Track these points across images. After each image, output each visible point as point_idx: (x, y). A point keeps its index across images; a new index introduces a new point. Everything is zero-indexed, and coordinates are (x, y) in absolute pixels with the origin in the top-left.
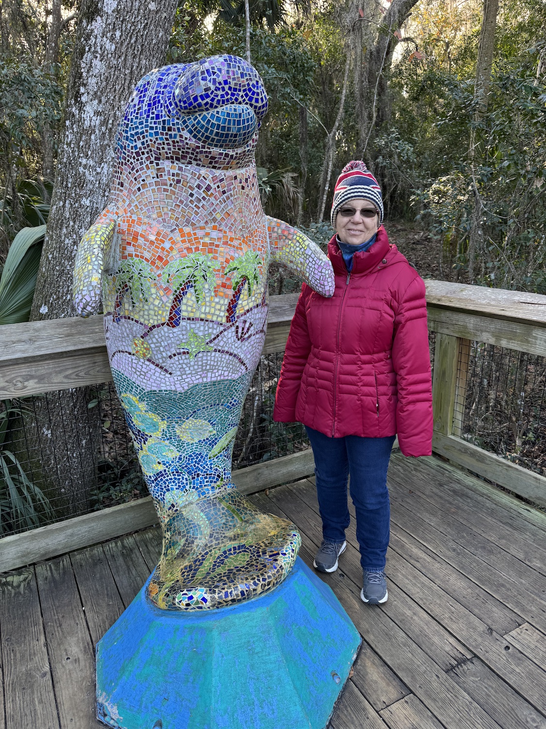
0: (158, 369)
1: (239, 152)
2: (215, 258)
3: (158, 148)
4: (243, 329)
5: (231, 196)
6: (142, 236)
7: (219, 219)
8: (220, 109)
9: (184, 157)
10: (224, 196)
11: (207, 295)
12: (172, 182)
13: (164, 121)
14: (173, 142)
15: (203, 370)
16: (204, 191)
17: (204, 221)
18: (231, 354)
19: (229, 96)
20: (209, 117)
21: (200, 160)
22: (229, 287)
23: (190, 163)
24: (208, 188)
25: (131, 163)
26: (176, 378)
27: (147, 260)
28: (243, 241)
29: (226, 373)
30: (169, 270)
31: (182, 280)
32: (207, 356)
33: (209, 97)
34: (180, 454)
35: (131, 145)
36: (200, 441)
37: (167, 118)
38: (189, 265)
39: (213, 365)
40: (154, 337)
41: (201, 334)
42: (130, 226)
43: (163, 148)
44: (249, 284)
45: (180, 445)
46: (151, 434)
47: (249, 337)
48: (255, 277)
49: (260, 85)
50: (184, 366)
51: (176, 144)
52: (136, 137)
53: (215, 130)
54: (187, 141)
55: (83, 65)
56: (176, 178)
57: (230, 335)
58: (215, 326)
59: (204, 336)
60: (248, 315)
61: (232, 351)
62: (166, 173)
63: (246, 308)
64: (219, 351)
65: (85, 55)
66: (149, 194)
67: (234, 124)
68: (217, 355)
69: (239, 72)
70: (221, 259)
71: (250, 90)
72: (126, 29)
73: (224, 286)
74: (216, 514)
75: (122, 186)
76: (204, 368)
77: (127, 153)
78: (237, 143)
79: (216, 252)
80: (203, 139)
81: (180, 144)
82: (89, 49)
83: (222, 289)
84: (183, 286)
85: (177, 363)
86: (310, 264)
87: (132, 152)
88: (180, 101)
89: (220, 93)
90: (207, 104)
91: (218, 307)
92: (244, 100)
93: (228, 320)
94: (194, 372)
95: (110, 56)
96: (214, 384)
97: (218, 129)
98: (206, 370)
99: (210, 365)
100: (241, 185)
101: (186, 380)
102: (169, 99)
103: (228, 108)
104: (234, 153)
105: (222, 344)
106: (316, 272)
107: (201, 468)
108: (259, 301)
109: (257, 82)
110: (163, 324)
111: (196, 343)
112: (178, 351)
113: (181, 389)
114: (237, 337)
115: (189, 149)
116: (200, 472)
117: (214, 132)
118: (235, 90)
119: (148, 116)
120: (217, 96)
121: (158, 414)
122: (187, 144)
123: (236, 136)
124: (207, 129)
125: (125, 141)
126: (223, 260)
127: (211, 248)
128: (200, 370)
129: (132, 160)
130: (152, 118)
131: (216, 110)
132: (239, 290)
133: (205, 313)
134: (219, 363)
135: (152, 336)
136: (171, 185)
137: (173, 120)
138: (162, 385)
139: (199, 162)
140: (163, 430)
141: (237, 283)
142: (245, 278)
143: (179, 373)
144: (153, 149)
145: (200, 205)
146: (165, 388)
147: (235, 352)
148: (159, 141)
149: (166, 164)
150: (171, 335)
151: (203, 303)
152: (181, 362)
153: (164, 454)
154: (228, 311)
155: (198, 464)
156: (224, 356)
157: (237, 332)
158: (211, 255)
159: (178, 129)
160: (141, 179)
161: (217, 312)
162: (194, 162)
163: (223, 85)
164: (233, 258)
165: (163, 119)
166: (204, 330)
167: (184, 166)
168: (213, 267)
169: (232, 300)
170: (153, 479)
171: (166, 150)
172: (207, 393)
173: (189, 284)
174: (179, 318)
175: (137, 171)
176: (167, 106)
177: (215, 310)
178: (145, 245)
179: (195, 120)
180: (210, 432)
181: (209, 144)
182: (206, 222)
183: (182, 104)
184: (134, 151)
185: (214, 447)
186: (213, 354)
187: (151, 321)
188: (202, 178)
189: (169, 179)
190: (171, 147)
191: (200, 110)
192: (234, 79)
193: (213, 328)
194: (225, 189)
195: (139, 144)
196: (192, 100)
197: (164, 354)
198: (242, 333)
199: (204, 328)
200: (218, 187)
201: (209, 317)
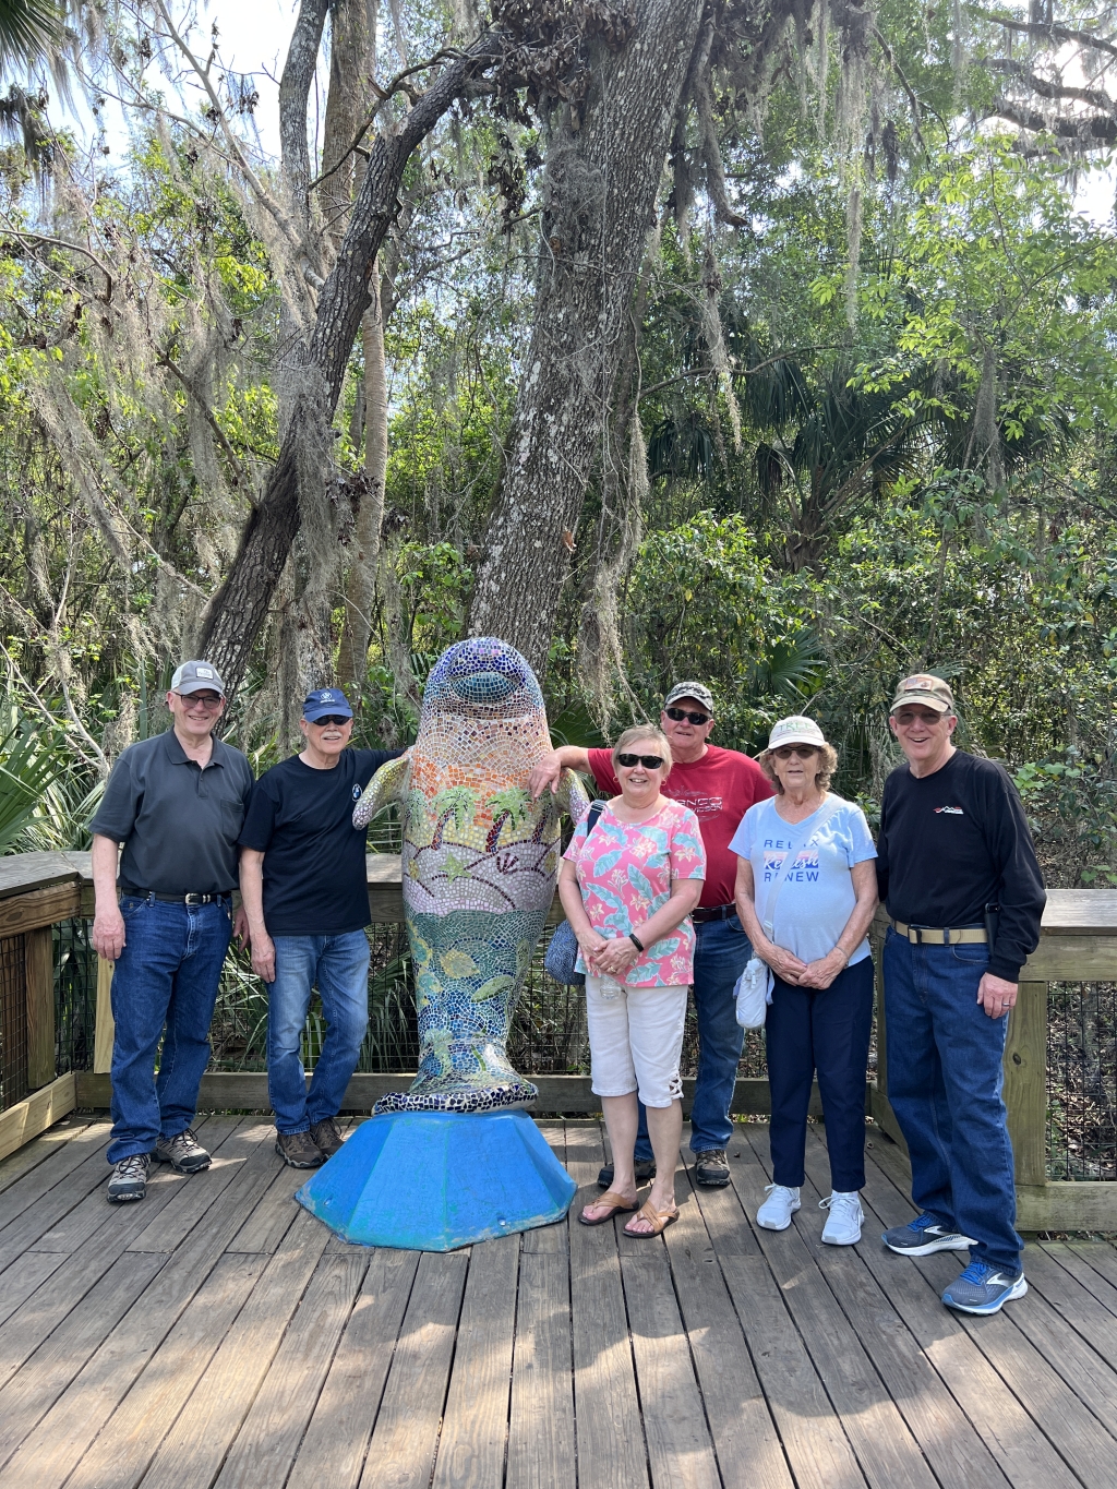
0: (424, 889)
1: (498, 706)
2: (477, 791)
3: (439, 704)
5: (496, 740)
6: (423, 771)
7: (483, 759)
8: (472, 676)
9: (454, 710)
10: (487, 741)
11: (467, 823)
12: (448, 729)
13: (441, 684)
14: (446, 699)
15: (461, 897)
16: (470, 736)
17: (469, 760)
18: (492, 885)
19: (478, 667)
20: (464, 682)
21: (467, 712)
22: (489, 818)
23: (459, 714)
24: (474, 734)
26: (437, 901)
27: (423, 791)
28: (508, 779)
29: (487, 905)
30: (437, 799)
31: (446, 808)
32: (465, 882)
33: (462, 668)
34: (444, 989)
36: (463, 978)
38: (453, 795)
39: (472, 893)
40: (422, 858)
41: (459, 859)
42: (417, 763)
44: (512, 818)
45: (443, 978)
46: (421, 963)
47: (515, 871)
56: (449, 726)
57: (490, 865)
58: (474, 853)
60: (512, 848)
61: (492, 882)
62: (444, 722)
63: (510, 841)
64: (478, 879)
66: (433, 737)
67: (484, 686)
68: (476, 883)
70: (482, 793)
71: (496, 661)
73: (484, 816)
74: (463, 1058)
76: (462, 894)
78: (492, 700)
79: (478, 786)
80: (464, 697)
81: (449, 701)
83: (481, 819)
84: (446, 814)
85: (439, 886)
89: (470, 665)
90: (461, 673)
91: (477, 835)
92: (492, 669)
93: (488, 849)
94: (452, 897)
96: (473, 913)
97: (472, 690)
98: (464, 896)
99: (468, 892)
100: (508, 732)
103: (479, 675)
104: (493, 707)
105: (480, 872)
107: (463, 1011)
108: (525, 837)
110: (428, 847)
111: (454, 868)
112: (439, 874)
113: (442, 913)
114: (499, 868)
115: (457, 704)
116: (460, 1014)
121: (426, 940)
122: (455, 700)
123: (488, 694)
126: (485, 794)
127: (474, 783)
128: (458, 896)
131: (468, 677)
132: (501, 823)
133: (464, 840)
134: (478, 892)
135: (420, 857)
136: (446, 731)
137: (445, 684)
138: (426, 907)
140: (430, 960)
141: (498, 815)
142: (507, 812)
143: (440, 897)
144: (436, 704)
145: (466, 747)
146: (429, 912)
147: (497, 884)
148: (439, 699)
149: (443, 715)
150: (434, 858)
151: (462, 831)
152: (442, 884)
153: (430, 987)
154: (488, 840)
155: (460, 1005)
156: (483, 886)
157: (498, 863)
158: (473, 789)
159: (448, 690)
160: (429, 727)
161: (476, 840)
162: (462, 714)
163: (473, 660)
164: (494, 793)
166: (462, 856)
167: (455, 717)
168: (474, 799)
169: (492, 831)
171: (443, 705)
172: (466, 923)
173: (451, 812)
174: (441, 841)
177: (474, 837)
179: (457, 683)
180: (474, 970)
181: (470, 700)
182: (471, 761)
185: (478, 988)
186: (471, 881)
187: (421, 844)
188: (468, 726)
189: (445, 726)
190: (445, 703)
191: (458, 677)
193: (471, 855)
194: (490, 735)
197: (428, 875)
198: (505, 866)
199: (462, 854)
200: (483, 733)
201: (467, 844)
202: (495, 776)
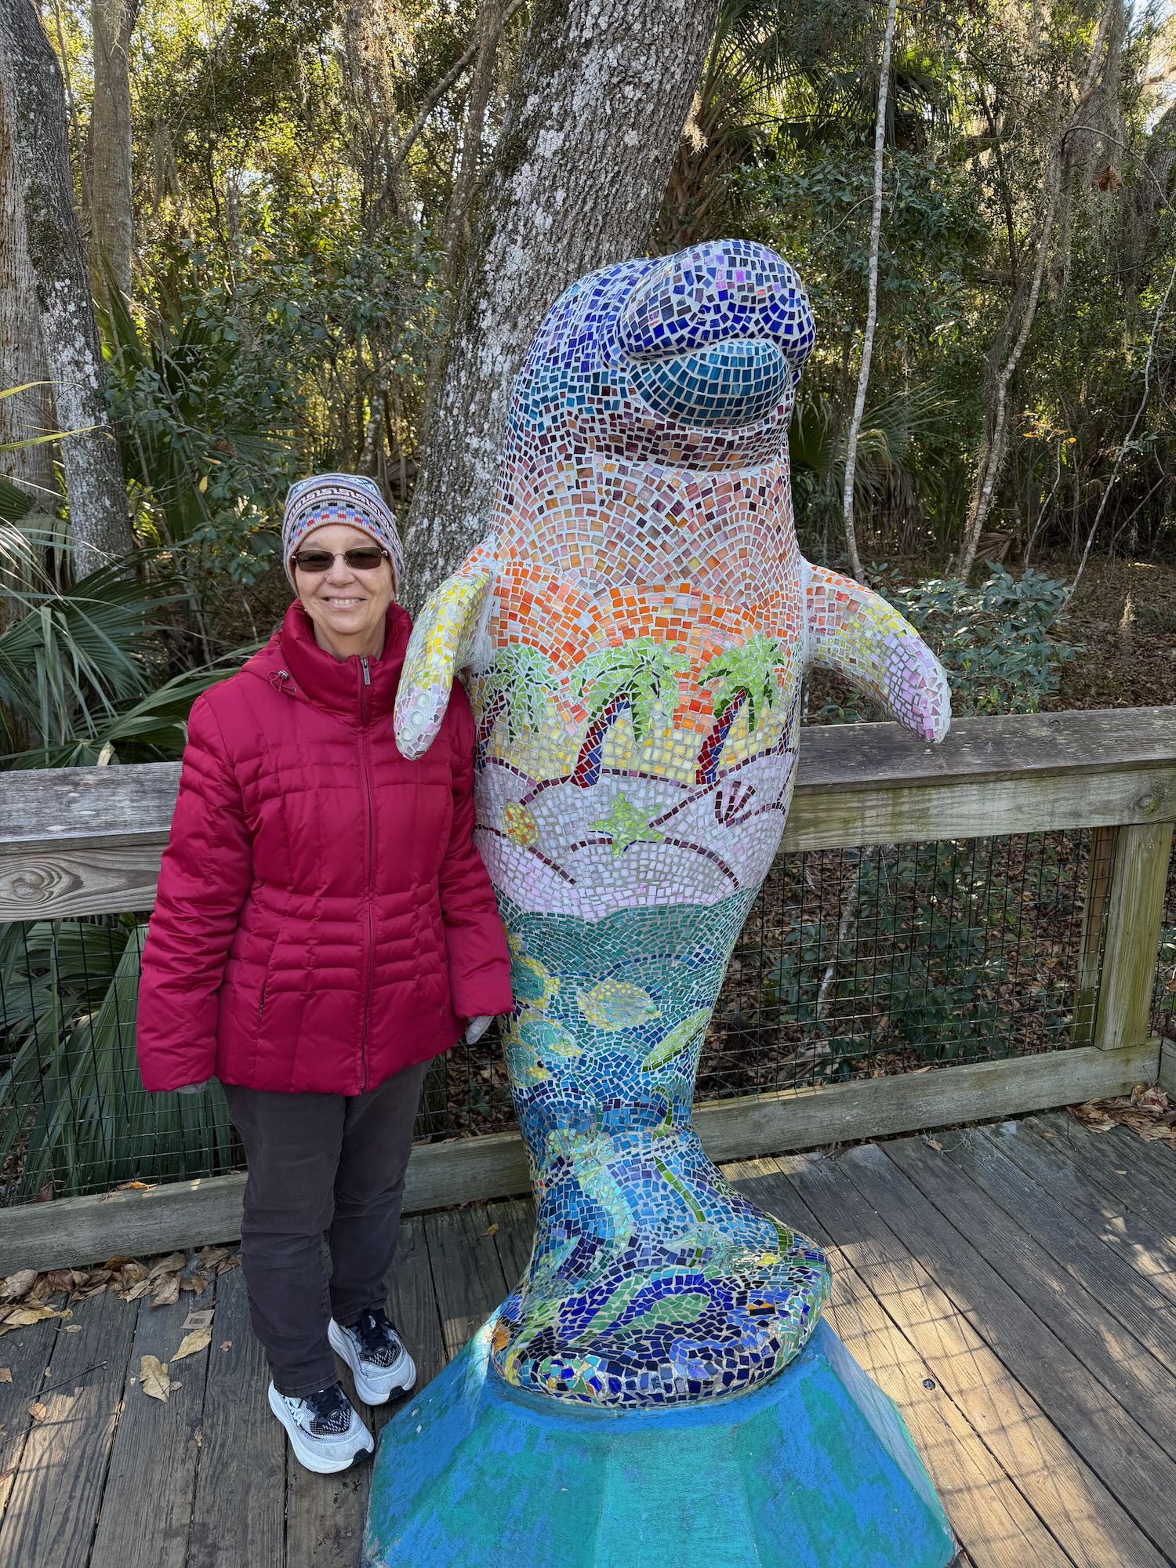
0: (548, 869)
1: (747, 434)
2: (681, 650)
3: (582, 430)
4: (732, 799)
5: (725, 523)
6: (539, 602)
7: (695, 571)
8: (707, 350)
9: (631, 447)
10: (709, 525)
11: (658, 724)
12: (604, 496)
13: (596, 375)
14: (612, 416)
15: (638, 880)
16: (668, 515)
17: (664, 575)
18: (702, 851)
19: (729, 323)
20: (684, 366)
21: (664, 452)
22: (707, 710)
23: (643, 458)
24: (677, 508)
25: (531, 458)
26: (582, 891)
27: (544, 650)
28: (745, 616)
29: (689, 891)
30: (585, 672)
31: (608, 691)
32: (649, 851)
33: (687, 325)
34: (584, 1051)
35: (533, 422)
36: (625, 1030)
37: (602, 369)
38: (625, 662)
39: (661, 872)
40: (545, 804)
41: (638, 804)
42: (518, 581)
43: (592, 429)
44: (751, 704)
45: (584, 1033)
46: (529, 1002)
47: (746, 816)
48: (767, 692)
49: (797, 296)
50: (601, 868)
51: (617, 421)
52: (542, 407)
53: (696, 393)
54: (639, 415)
55: (490, 258)
56: (612, 489)
57: (701, 811)
58: (671, 789)
59: (646, 808)
60: (744, 769)
61: (704, 846)
62: (595, 478)
63: (743, 756)
64: (676, 843)
65: (495, 239)
66: (561, 518)
67: (736, 379)
68: (671, 851)
69: (754, 273)
70: (694, 653)
71: (775, 308)
72: (577, 184)
73: (695, 706)
74: (649, 1195)
75: (511, 503)
76: (642, 876)
77: (525, 438)
78: (742, 417)
79: (683, 636)
80: (671, 410)
81: (625, 420)
82: (504, 227)
83: (690, 714)
84: (609, 705)
85: (587, 861)
86: (893, 669)
87: (534, 437)
88: (629, 336)
89: (710, 317)
90: (680, 340)
91: (680, 750)
92: (761, 330)
93: (700, 778)
94: (619, 883)
95: (541, 238)
96: (661, 910)
97: (702, 389)
98: (645, 879)
99: (655, 871)
100: (748, 501)
101: (604, 898)
102: (609, 332)
103: (728, 347)
104: (736, 438)
105: (682, 827)
106: (905, 686)
107: (626, 1089)
108: (774, 743)
109: (792, 292)
110: (564, 780)
111: (628, 823)
112: (590, 837)
113: (592, 915)
114: (718, 815)
115: (642, 430)
116: (621, 1098)
117: (694, 397)
118: (743, 309)
119: (568, 365)
120: (703, 324)
121: (544, 962)
122: (638, 420)
123: (739, 402)
124: (680, 390)
125: (522, 414)
126: (698, 656)
127: (673, 630)
128: (633, 879)
129: (532, 452)
130: (575, 369)
131: (700, 352)
132: (729, 718)
133: (651, 763)
134: (675, 869)
135: (541, 801)
136: (602, 502)
137: (614, 373)
138: (554, 903)
139: (661, 457)
140: (553, 998)
141: (725, 702)
142: (743, 693)
143: (589, 882)
144: (572, 431)
145: (657, 543)
146: (560, 911)
147: (712, 848)
148: (585, 416)
149: (596, 461)
150: (579, 804)
151: (648, 742)
152: (595, 859)
153: (551, 1047)
154: (700, 759)
155: (620, 1079)
156: (686, 855)
157: (718, 805)
158: (672, 644)
159: (623, 390)
160: (546, 491)
161: (677, 762)
162: (652, 457)
163: (717, 301)
164: (718, 651)
165: (595, 370)
166: (647, 798)
167: (629, 464)
168: (674, 668)
169: (710, 738)
170: (525, 1097)
171: (598, 432)
172: (644, 930)
173: (621, 701)
174: (597, 769)
175: (540, 474)
176: (604, 345)
177: (673, 756)
178: (543, 619)
179: (656, 372)
180: (649, 1012)
181: (683, 420)
182: (668, 578)
183: (632, 341)
184: (537, 434)
185: (656, 1046)
186: (663, 848)
187: (542, 772)
188: (665, 488)
189: (600, 490)
190: (608, 426)
191: (666, 353)
192: (741, 288)
193: (665, 794)
194: (714, 510)
195: (547, 421)
196: (652, 333)
197: (562, 840)
198: (730, 808)
199: (647, 793)
200: (698, 506)
201: (659, 771)
202: (719, 612)
